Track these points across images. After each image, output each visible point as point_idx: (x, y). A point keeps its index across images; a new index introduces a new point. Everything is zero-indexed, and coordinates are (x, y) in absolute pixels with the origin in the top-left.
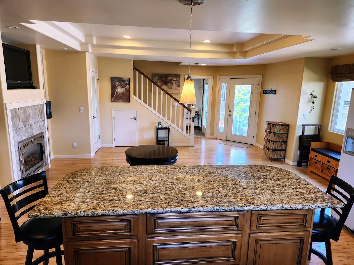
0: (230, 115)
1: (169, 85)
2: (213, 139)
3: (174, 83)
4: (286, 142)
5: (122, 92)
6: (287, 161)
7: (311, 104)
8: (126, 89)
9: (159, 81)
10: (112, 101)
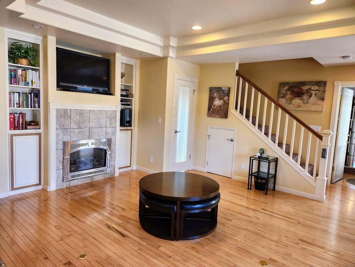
1: (305, 97)
3: (313, 95)
5: (220, 105)
8: (224, 101)
9: (289, 92)
10: (209, 115)
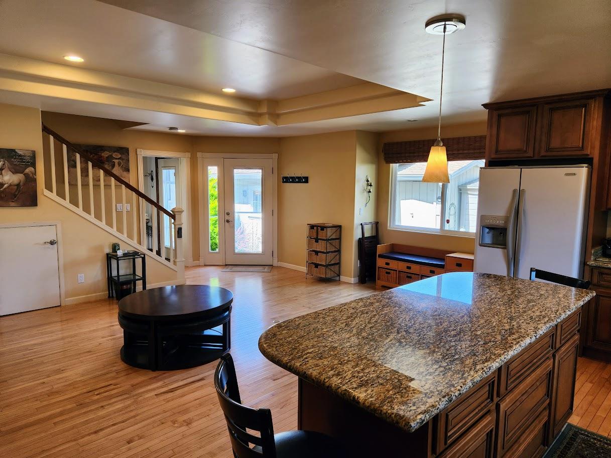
0: (228, 221)
1: (107, 166)
2: (199, 266)
3: (116, 164)
4: (339, 251)
5: (16, 182)
6: (343, 278)
7: (366, 193)
